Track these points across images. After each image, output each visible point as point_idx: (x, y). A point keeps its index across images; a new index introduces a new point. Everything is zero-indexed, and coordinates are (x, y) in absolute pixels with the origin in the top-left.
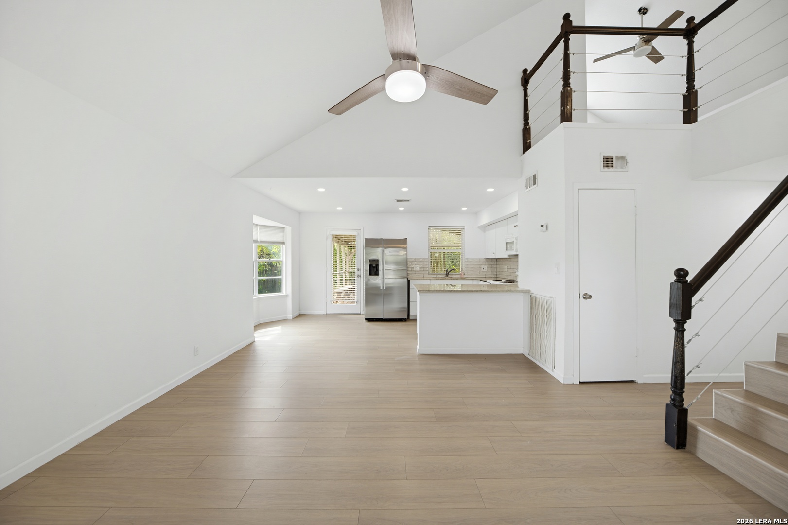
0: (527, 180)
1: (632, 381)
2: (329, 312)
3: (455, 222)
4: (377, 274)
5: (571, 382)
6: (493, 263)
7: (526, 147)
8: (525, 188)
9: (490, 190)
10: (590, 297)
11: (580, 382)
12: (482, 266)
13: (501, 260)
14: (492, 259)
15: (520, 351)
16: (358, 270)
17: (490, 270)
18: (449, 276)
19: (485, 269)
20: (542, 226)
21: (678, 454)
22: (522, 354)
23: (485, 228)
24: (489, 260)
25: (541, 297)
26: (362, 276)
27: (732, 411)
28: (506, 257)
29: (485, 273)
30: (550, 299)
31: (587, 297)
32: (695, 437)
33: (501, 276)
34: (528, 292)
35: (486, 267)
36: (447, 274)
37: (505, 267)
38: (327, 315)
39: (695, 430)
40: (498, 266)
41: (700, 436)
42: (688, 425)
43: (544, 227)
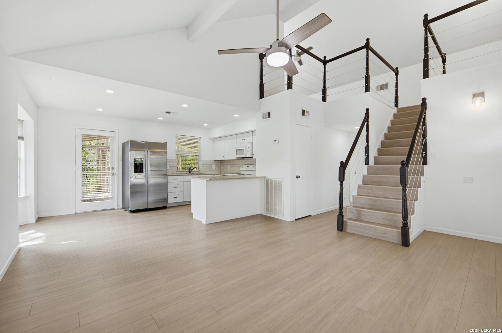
0: (263, 114)
1: (310, 216)
2: (78, 211)
3: (194, 133)
4: (141, 171)
5: (292, 220)
6: (218, 164)
7: (262, 96)
8: (262, 118)
9: (236, 116)
10: (299, 177)
11: (296, 219)
12: (212, 166)
13: (226, 161)
14: (218, 160)
15: (258, 212)
16: (113, 169)
17: (216, 168)
18: (191, 172)
19: (214, 168)
20: (275, 141)
21: (341, 233)
22: (260, 214)
23: (215, 139)
24: (216, 161)
25: (274, 179)
26: (117, 174)
27: (353, 213)
28: (235, 159)
29: (214, 170)
30: (281, 180)
31: (298, 177)
32: (346, 225)
33: (224, 172)
34: (265, 178)
35: (214, 166)
36: (190, 172)
37: (229, 166)
38: (76, 215)
39: (346, 222)
40: (222, 166)
41: (348, 224)
42: (344, 222)
43: (277, 141)
